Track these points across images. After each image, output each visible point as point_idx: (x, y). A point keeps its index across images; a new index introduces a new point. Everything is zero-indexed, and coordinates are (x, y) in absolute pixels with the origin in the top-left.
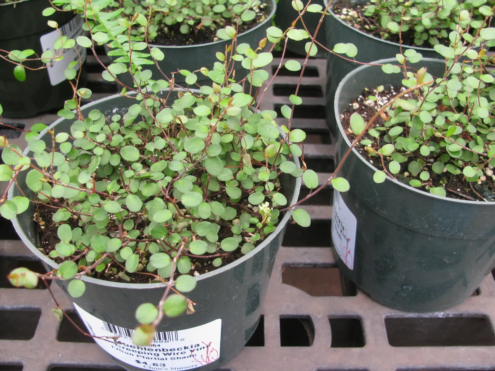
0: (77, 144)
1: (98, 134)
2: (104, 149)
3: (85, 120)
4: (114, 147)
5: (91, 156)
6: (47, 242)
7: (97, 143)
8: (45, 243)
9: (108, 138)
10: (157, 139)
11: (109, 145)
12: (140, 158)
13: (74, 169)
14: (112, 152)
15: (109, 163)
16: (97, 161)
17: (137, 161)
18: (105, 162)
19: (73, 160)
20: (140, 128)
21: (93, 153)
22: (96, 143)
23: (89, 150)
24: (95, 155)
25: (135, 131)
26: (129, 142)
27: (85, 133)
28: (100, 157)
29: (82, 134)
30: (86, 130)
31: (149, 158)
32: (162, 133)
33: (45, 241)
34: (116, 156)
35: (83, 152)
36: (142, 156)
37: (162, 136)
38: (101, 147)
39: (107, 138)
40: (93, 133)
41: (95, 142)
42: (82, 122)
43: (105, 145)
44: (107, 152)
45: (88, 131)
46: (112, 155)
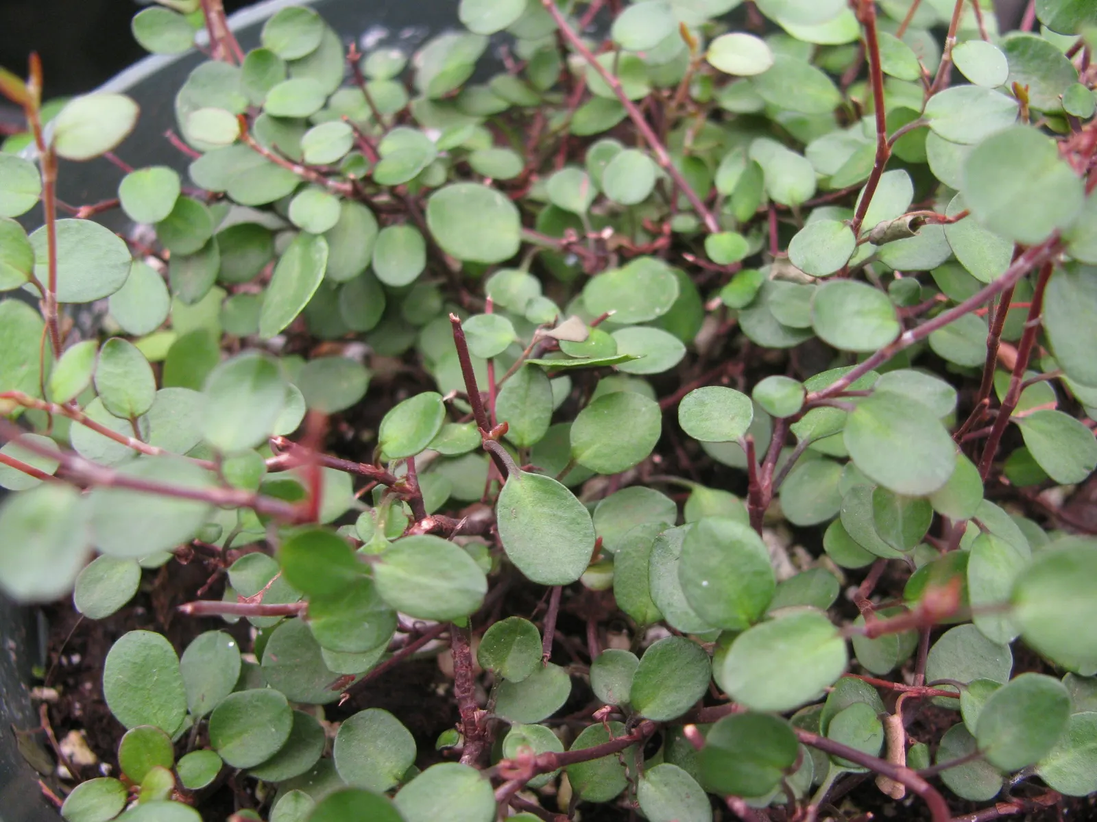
0: (204, 175)
1: (308, 124)
2: (343, 198)
3: (245, 59)
4: (392, 190)
5: (273, 234)
6: (76, 659)
7: (309, 168)
8: (64, 660)
9: (364, 145)
10: (608, 155)
11: (368, 179)
12: (524, 247)
13: (194, 302)
14: (382, 215)
15: (369, 272)
16: (308, 264)
17: (512, 263)
18: (350, 268)
19: (187, 258)
20: (499, 105)
21: (285, 218)
22: (299, 170)
23: (268, 207)
24: (295, 229)
25: (482, 120)
26: (461, 169)
27: (246, 120)
28: (322, 243)
29: (232, 128)
30: (250, 106)
31: (567, 249)
32: (628, 120)
33: (68, 652)
34: (402, 234)
35: (237, 216)
36: (531, 237)
37: (625, 134)
38: (324, 187)
39: (355, 147)
40: (285, 122)
41: (294, 163)
42: (228, 67)
43: (345, 180)
44: (359, 216)
45: (261, 110)
46: (386, 231)
